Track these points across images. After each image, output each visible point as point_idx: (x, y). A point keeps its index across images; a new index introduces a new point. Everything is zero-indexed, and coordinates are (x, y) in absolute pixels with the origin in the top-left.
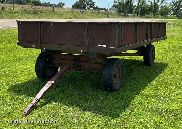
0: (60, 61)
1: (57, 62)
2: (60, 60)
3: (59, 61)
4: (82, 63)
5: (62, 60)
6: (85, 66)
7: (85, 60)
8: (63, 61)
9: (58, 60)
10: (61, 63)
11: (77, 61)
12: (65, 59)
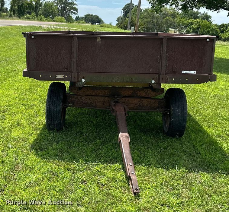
0: (84, 98)
1: (76, 100)
2: (83, 96)
3: (81, 98)
4: (123, 99)
5: (86, 97)
6: (130, 103)
7: (130, 94)
8: (90, 98)
9: (79, 97)
10: (85, 101)
11: (117, 96)
12: (94, 95)
